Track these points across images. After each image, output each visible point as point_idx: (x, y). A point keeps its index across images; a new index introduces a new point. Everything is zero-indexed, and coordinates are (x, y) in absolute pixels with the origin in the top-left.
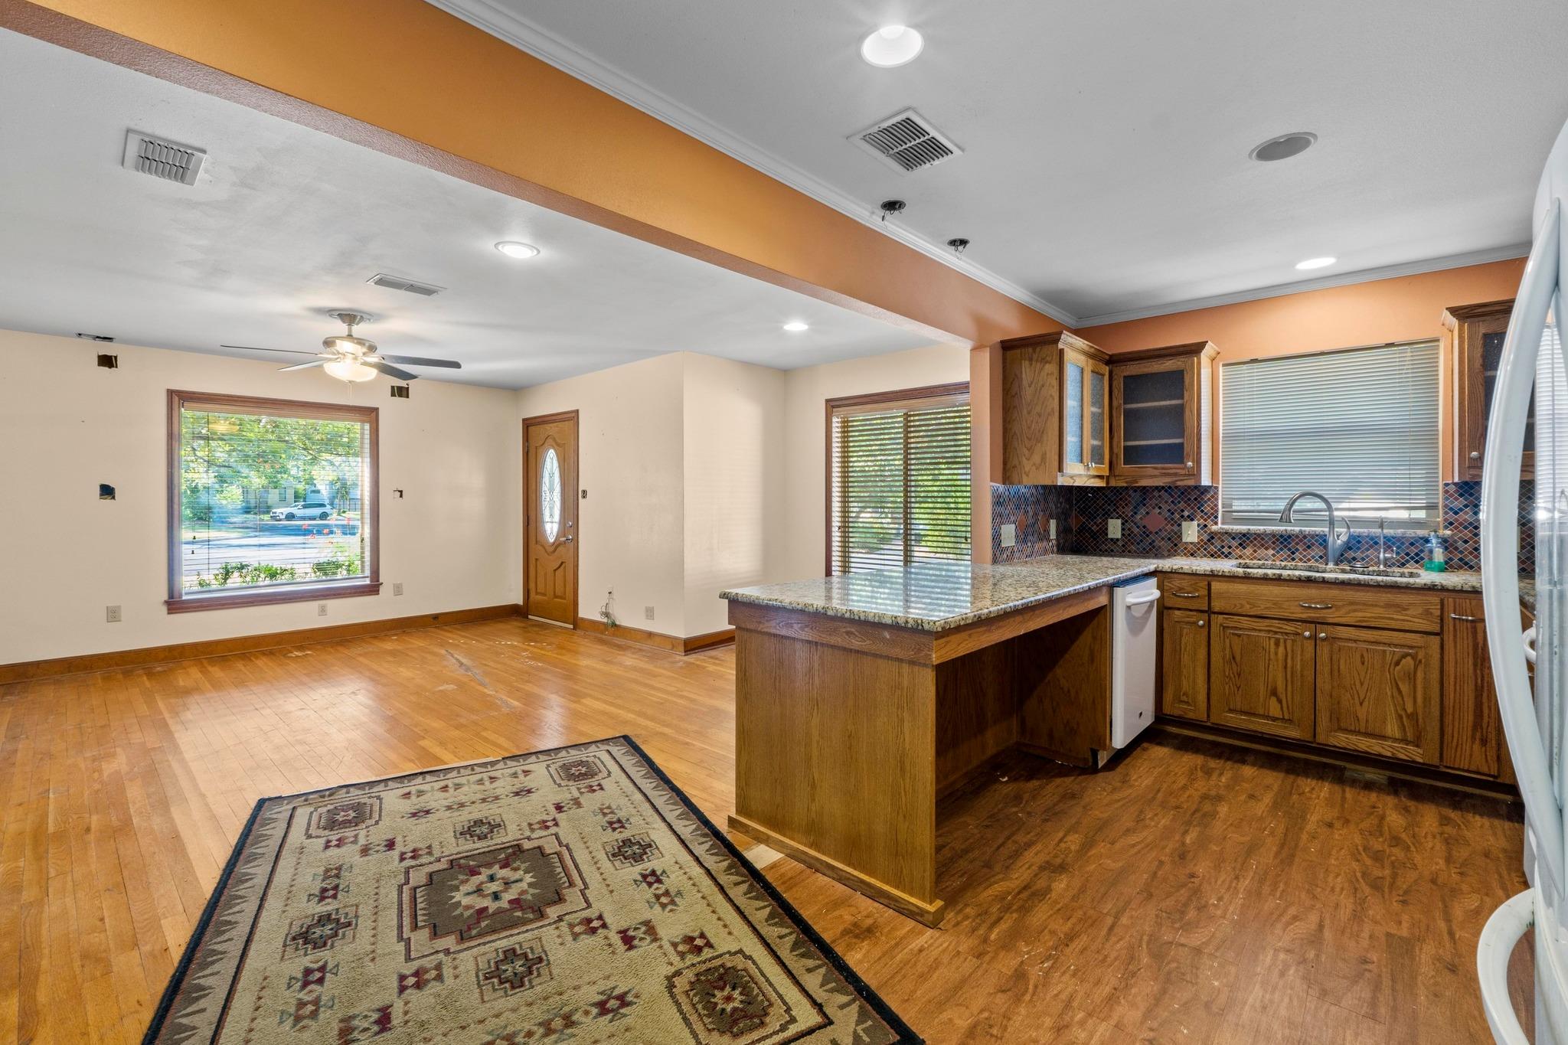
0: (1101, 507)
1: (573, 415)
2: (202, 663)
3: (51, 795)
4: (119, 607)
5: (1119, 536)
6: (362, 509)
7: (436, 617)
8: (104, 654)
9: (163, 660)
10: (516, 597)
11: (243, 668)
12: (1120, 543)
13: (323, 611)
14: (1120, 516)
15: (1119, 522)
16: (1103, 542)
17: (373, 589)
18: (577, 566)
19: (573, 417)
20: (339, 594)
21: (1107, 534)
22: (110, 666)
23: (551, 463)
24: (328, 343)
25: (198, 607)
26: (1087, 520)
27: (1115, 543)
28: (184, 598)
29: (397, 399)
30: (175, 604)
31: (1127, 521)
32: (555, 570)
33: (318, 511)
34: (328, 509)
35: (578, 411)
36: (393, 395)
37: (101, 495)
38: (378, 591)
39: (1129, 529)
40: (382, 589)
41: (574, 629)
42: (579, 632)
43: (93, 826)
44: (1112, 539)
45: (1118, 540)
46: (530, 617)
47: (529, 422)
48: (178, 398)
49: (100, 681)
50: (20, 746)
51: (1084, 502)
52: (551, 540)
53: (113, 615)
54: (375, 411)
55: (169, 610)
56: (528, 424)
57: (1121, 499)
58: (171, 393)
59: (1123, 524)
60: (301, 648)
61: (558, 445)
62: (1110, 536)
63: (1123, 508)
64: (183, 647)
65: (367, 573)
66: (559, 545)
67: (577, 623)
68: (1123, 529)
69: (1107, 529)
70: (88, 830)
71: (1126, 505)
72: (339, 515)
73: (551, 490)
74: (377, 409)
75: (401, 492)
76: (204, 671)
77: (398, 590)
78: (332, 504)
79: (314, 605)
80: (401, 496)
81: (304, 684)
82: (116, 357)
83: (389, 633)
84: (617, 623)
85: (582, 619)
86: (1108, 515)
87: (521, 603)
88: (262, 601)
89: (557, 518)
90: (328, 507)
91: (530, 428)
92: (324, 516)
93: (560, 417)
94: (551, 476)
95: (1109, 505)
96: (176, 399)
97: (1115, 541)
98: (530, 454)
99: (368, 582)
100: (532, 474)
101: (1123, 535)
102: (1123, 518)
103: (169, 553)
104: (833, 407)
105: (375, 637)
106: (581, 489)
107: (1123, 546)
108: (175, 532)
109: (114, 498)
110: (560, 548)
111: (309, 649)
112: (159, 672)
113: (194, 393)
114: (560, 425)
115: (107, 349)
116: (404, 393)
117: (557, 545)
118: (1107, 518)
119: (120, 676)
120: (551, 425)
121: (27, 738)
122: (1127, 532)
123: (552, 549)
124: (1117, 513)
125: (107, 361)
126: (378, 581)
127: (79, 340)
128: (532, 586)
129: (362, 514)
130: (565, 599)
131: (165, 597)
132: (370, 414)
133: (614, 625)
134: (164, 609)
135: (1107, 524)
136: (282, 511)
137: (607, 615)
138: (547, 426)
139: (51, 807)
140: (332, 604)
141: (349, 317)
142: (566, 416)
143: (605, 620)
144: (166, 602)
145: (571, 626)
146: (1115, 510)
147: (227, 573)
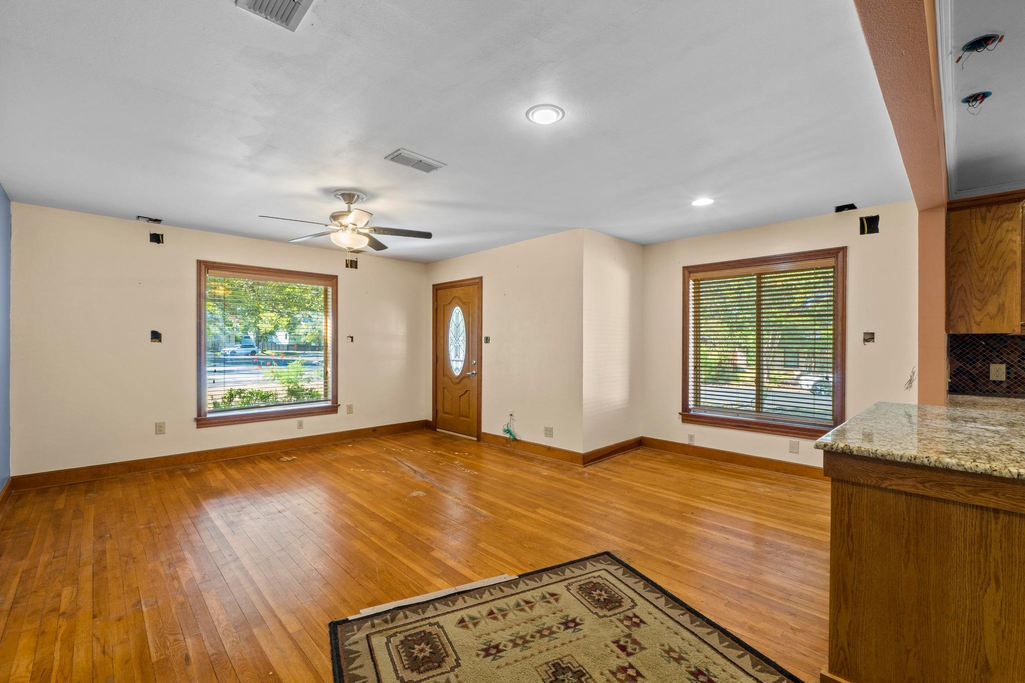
0: (981, 353)
1: (478, 280)
2: (221, 466)
3: (144, 609)
4: (164, 423)
5: (1003, 378)
6: (326, 350)
7: (374, 430)
8: (153, 459)
9: (194, 463)
10: (426, 414)
11: (251, 470)
12: (1003, 385)
13: (300, 425)
14: (1005, 361)
15: (1003, 367)
16: (984, 384)
17: (333, 409)
18: (481, 394)
19: (478, 282)
20: (311, 413)
21: (988, 377)
22: (158, 467)
23: (457, 318)
24: (335, 217)
25: (217, 423)
26: (964, 365)
27: (998, 385)
28: (209, 416)
29: (349, 269)
30: (201, 421)
31: (1012, 366)
32: (460, 396)
33: (250, 350)
34: (256, 349)
35: (481, 278)
36: (347, 266)
37: (152, 339)
38: (337, 410)
39: (1015, 373)
40: (339, 409)
41: (477, 441)
42: (481, 443)
43: (191, 654)
44: (994, 382)
45: (1001, 382)
46: (438, 430)
47: (436, 287)
48: (204, 267)
49: (152, 480)
50: (107, 546)
51: (961, 349)
52: (457, 373)
53: (160, 429)
54: (335, 278)
55: (197, 425)
56: (437, 288)
57: (1005, 347)
58: (200, 263)
59: (1007, 368)
60: (287, 454)
61: (464, 303)
62: (991, 378)
63: (1008, 354)
64: (207, 452)
65: (330, 397)
66: (464, 378)
67: (480, 436)
68: (1008, 373)
69: (988, 372)
70: (187, 658)
71: (1012, 352)
72: (262, 352)
73: (457, 337)
74: (337, 277)
75: (352, 338)
76: (224, 471)
77: (350, 409)
78: (258, 345)
79: (294, 421)
80: (352, 341)
81: (302, 485)
82: (162, 235)
83: (346, 441)
84: (518, 438)
85: (485, 434)
86: (989, 360)
87: (430, 419)
88: (260, 418)
89: (462, 356)
90: (256, 348)
91: (439, 292)
92: (253, 353)
93: (466, 282)
94: (457, 326)
95: (991, 351)
96: (203, 267)
97: (999, 383)
98: (438, 310)
99: (329, 404)
100: (440, 324)
101: (1008, 378)
102: (1008, 363)
103: (198, 382)
104: (690, 272)
105: (336, 445)
106: (484, 336)
107: (1008, 387)
108: (202, 367)
109: (160, 341)
110: (464, 381)
111: (295, 455)
112: (193, 473)
113: (215, 263)
114: (466, 288)
115: (157, 229)
116: (354, 265)
117: (463, 377)
118: (988, 363)
119: (166, 476)
120: (458, 289)
121: (111, 537)
122: (1012, 376)
123: (458, 380)
124: (1001, 359)
125: (156, 238)
126: (337, 403)
127: (138, 221)
128: (440, 407)
129: (326, 353)
130: (468, 417)
131: (195, 415)
132: (332, 279)
133: (515, 440)
134: (195, 424)
135: (989, 368)
136: (228, 350)
137: (508, 431)
138: (454, 290)
139: (147, 625)
140: (306, 420)
141: (349, 196)
142: (473, 281)
143: (508, 436)
144: (195, 419)
145: (475, 439)
146: (998, 356)
147: (231, 396)
